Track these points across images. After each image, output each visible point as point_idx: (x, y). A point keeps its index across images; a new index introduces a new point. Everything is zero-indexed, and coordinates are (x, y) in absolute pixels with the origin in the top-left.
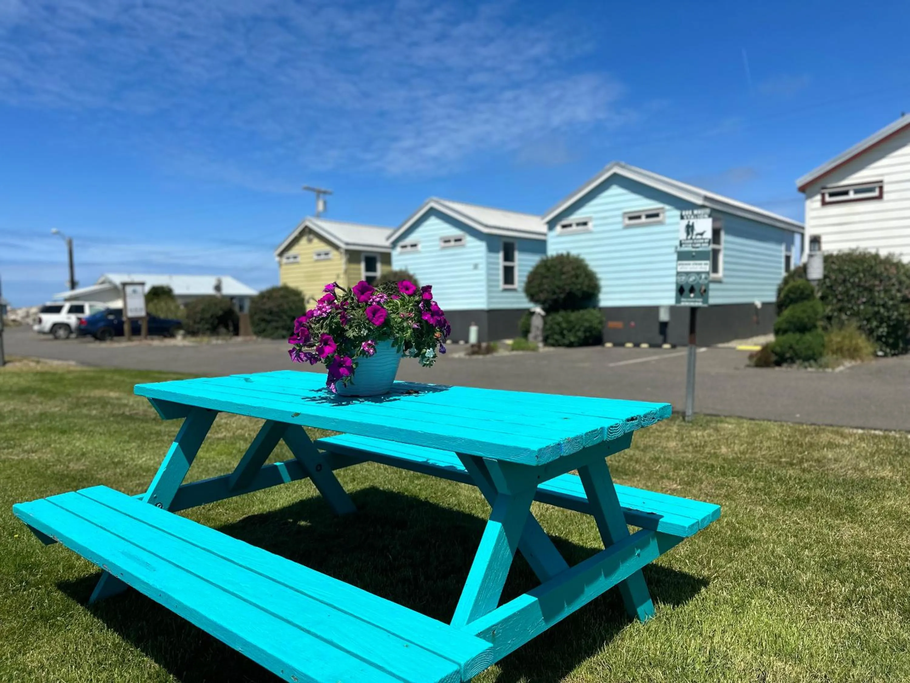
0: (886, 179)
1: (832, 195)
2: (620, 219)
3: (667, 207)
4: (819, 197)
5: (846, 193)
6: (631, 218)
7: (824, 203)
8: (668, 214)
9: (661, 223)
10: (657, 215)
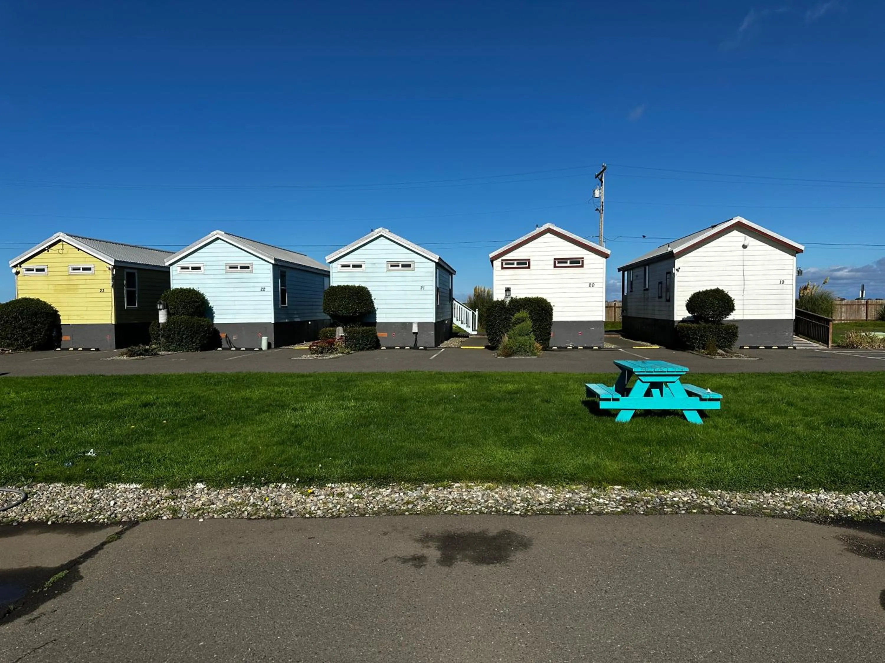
0: (532, 258)
1: (507, 264)
2: (384, 265)
4: (500, 265)
5: (513, 264)
6: (392, 266)
7: (503, 268)
9: (412, 271)
10: (409, 266)
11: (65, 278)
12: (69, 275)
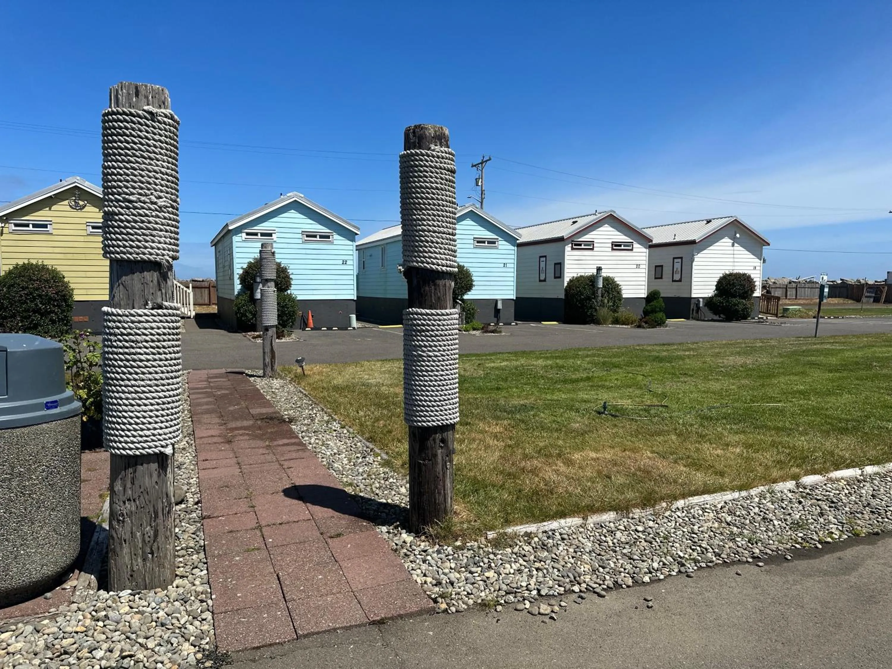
0: (595, 241)
1: (576, 245)
2: (472, 242)
3: (500, 239)
4: (570, 245)
5: (580, 245)
6: (478, 242)
7: (573, 249)
8: (500, 243)
9: (496, 248)
10: (494, 243)
11: (81, 239)
12: (88, 235)
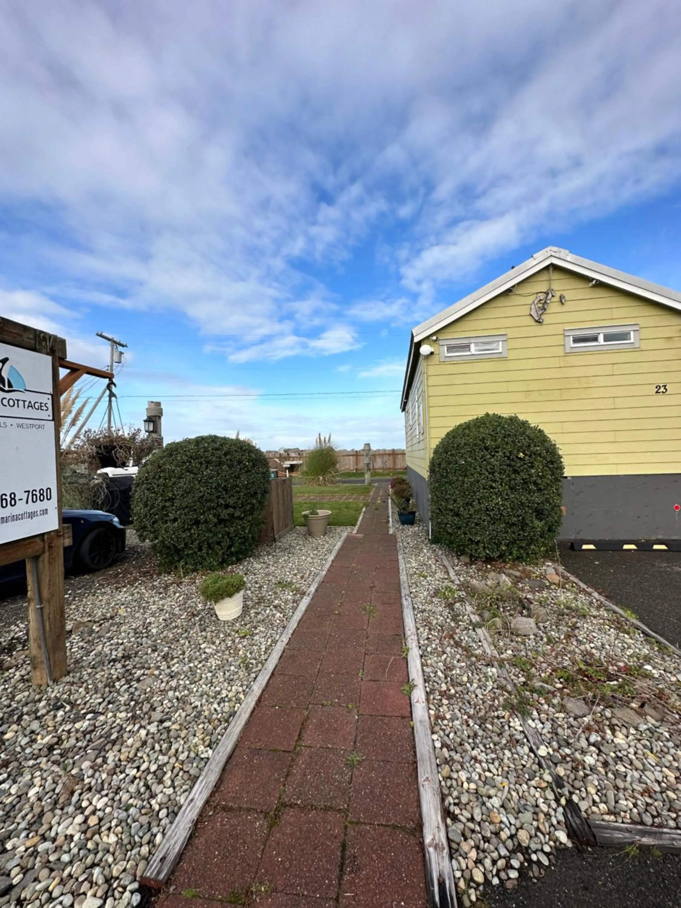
11: (555, 362)
12: (567, 354)
